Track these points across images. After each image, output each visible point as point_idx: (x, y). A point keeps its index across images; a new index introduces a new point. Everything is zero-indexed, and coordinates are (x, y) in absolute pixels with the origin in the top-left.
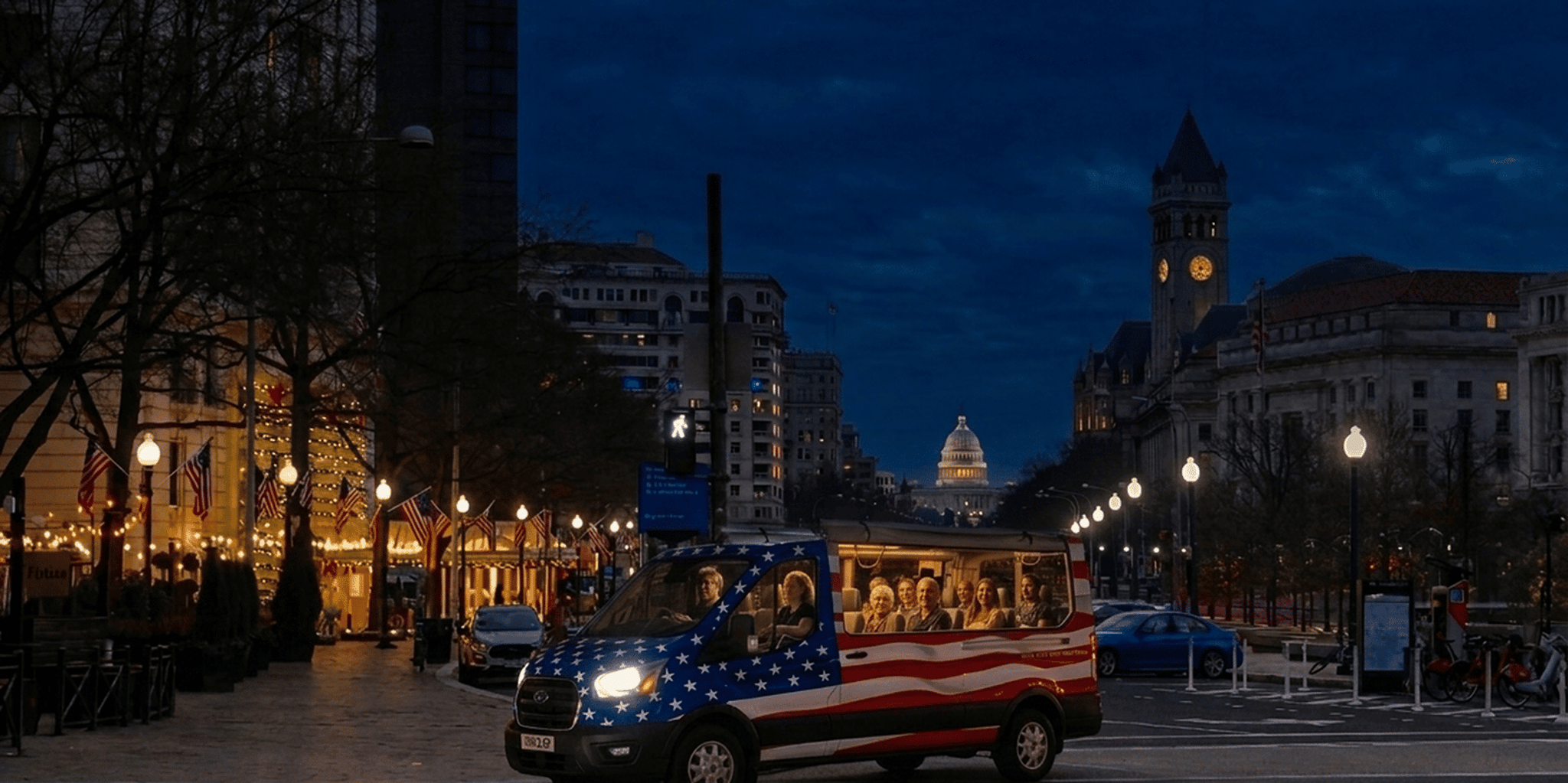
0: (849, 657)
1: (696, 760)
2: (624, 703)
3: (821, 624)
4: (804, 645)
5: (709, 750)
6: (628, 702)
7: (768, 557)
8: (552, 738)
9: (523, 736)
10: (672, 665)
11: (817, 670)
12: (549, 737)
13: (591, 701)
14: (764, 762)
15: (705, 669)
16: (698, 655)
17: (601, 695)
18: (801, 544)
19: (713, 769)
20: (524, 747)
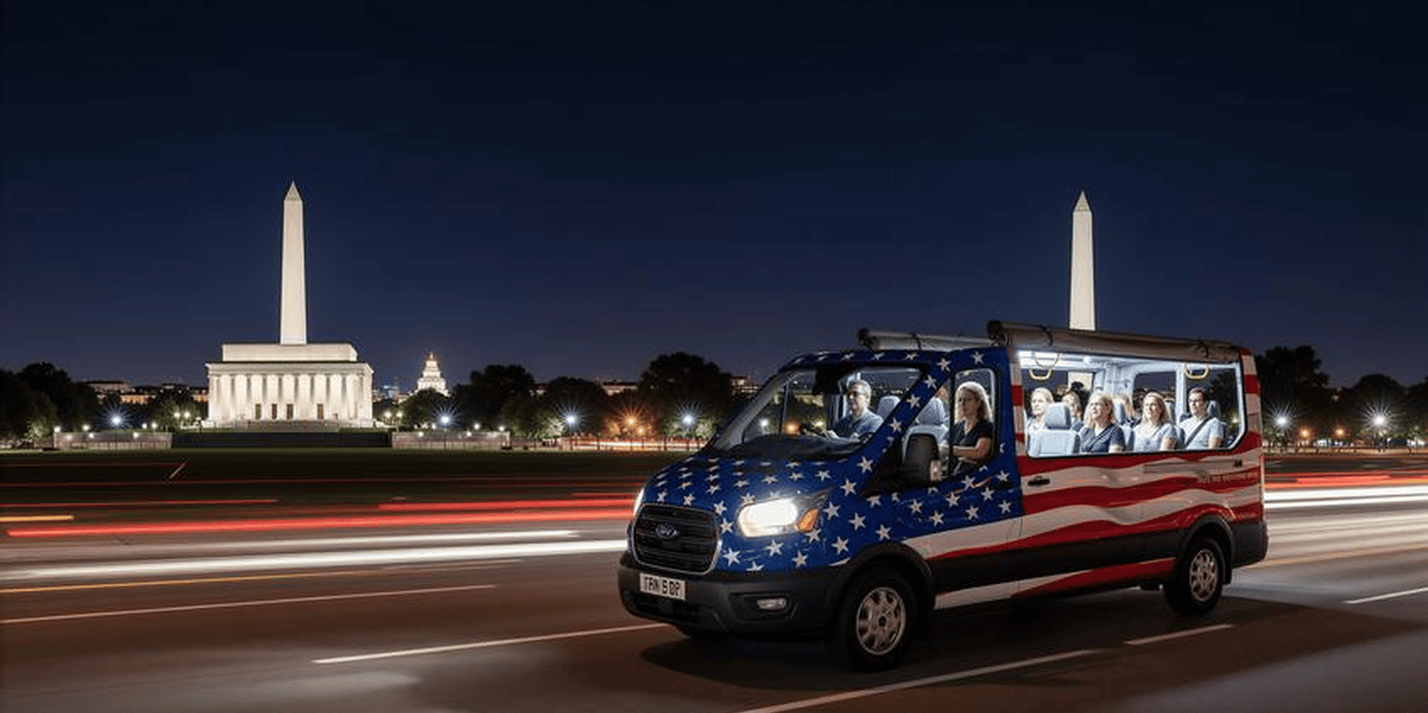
0: (1031, 483)
1: (864, 615)
2: (778, 543)
3: (1002, 446)
4: (984, 470)
5: (876, 599)
6: (783, 541)
7: (944, 364)
8: (682, 583)
9: (642, 576)
10: (838, 497)
11: (997, 500)
12: (680, 581)
13: (735, 540)
14: (939, 610)
15: (874, 500)
16: (867, 485)
17: (748, 533)
18: (981, 351)
19: (882, 622)
20: (642, 590)
